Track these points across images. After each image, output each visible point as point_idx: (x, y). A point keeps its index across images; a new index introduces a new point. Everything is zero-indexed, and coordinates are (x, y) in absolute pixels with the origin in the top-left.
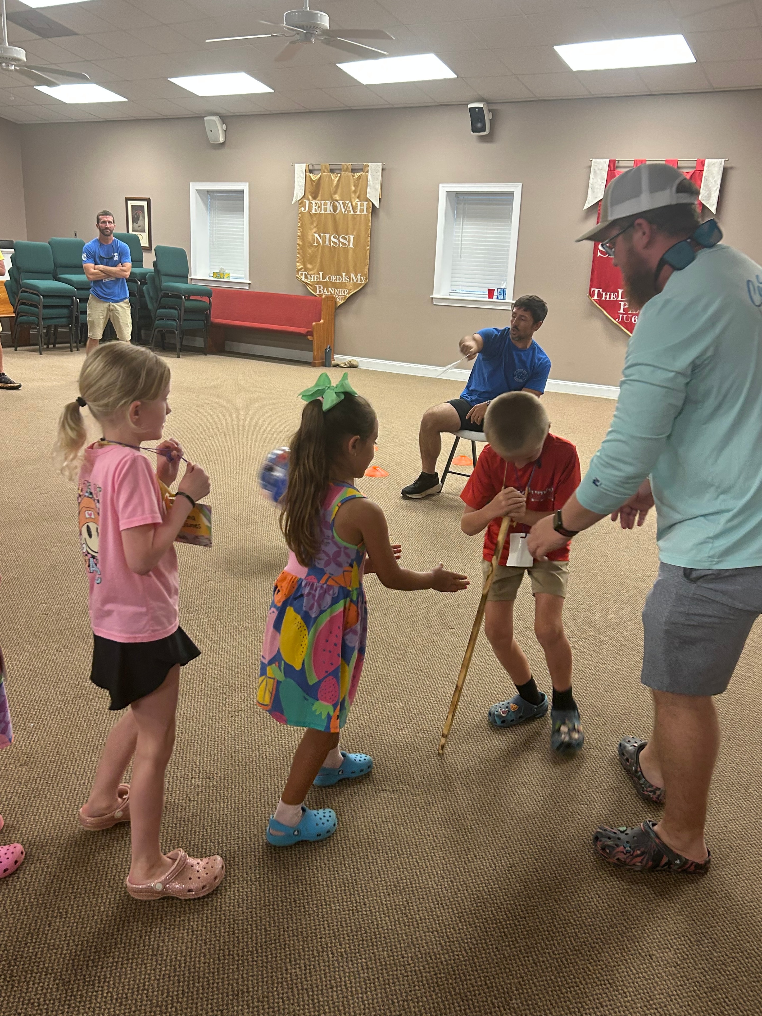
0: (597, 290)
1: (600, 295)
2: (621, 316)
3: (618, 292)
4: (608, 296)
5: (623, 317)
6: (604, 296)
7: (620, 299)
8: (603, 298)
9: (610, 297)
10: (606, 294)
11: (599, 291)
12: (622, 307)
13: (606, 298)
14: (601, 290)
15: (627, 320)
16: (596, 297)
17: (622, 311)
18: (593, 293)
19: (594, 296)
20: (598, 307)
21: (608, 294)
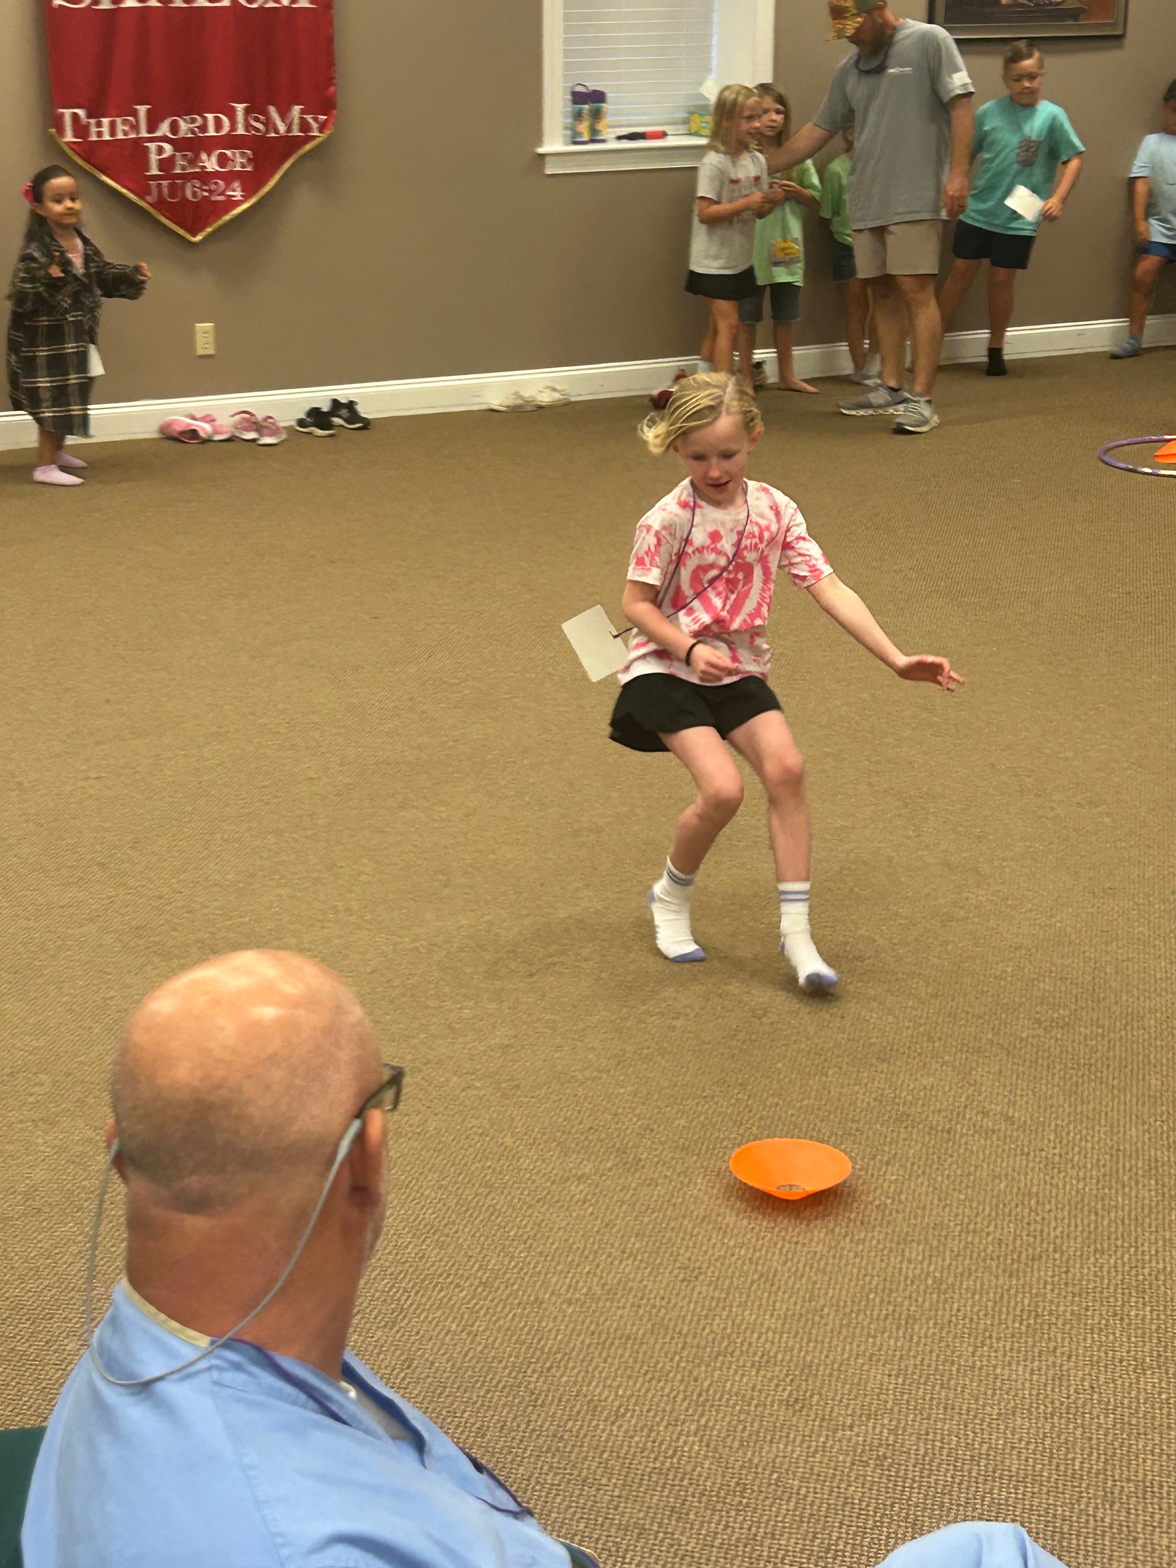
0: (67, 113)
1: (80, 129)
2: (153, 184)
3: (135, 114)
4: (106, 129)
5: (159, 187)
6: (94, 129)
7: (144, 133)
8: (94, 138)
9: (113, 131)
10: (99, 125)
11: (75, 116)
12: (154, 158)
13: (100, 134)
14: (81, 112)
15: (172, 195)
16: (69, 137)
17: (154, 171)
18: (58, 123)
19: (61, 131)
20: (87, 166)
21: (105, 121)
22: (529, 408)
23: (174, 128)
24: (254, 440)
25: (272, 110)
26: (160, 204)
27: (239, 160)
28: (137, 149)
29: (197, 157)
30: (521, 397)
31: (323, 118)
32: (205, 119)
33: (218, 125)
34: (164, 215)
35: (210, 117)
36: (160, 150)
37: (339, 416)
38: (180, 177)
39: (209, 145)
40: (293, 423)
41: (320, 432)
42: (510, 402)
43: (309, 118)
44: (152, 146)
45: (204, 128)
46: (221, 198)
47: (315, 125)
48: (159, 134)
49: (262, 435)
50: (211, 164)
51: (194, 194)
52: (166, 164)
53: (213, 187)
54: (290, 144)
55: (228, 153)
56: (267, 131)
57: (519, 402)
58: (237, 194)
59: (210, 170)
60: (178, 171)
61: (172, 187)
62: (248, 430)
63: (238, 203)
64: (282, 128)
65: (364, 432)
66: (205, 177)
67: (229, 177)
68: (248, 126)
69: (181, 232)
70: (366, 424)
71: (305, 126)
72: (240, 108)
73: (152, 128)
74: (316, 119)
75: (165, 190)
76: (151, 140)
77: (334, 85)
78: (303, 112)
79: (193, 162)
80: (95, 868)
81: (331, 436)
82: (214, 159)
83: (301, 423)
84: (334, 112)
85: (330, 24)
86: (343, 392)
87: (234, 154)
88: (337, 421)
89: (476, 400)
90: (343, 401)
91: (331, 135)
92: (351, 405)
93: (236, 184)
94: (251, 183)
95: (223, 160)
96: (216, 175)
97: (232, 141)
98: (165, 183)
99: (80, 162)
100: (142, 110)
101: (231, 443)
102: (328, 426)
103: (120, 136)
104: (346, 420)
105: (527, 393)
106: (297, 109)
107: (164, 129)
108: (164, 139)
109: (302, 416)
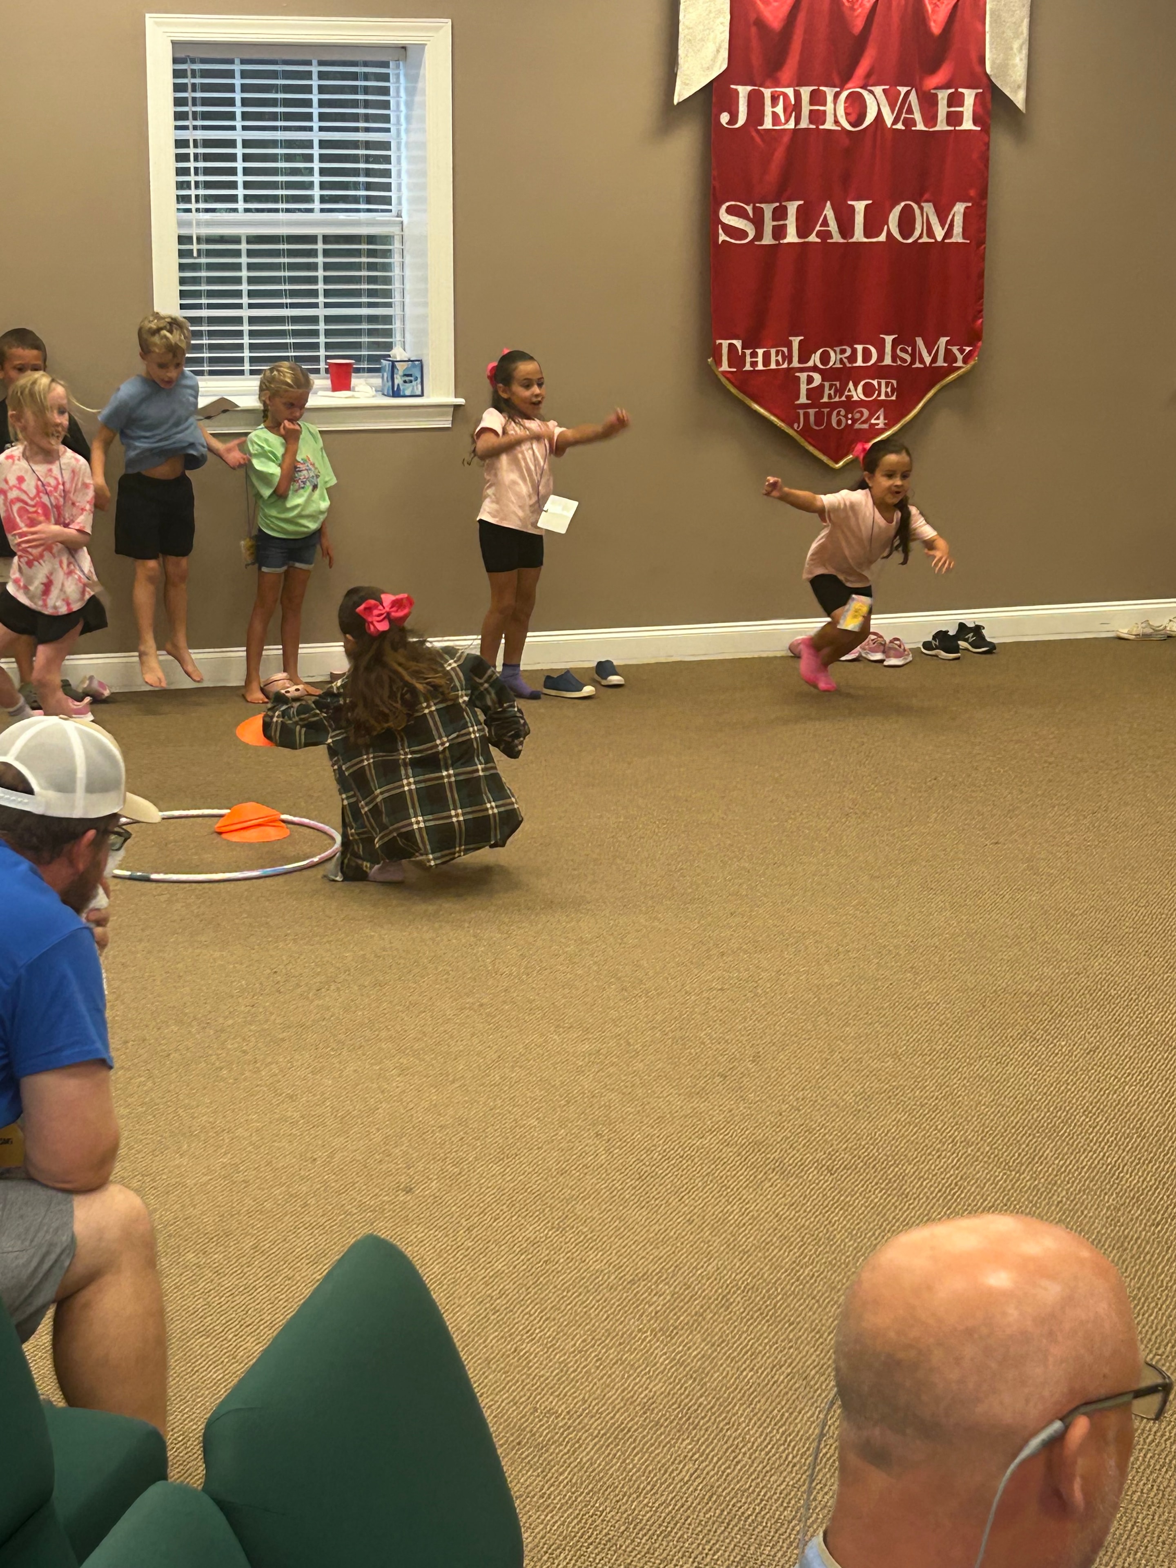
0: (725, 343)
1: (736, 359)
2: (801, 412)
3: (789, 345)
4: (760, 359)
5: (806, 415)
6: (748, 359)
7: (795, 364)
8: (748, 367)
9: (766, 362)
10: (754, 355)
11: (731, 347)
12: (803, 388)
13: (754, 364)
14: (738, 343)
15: (818, 422)
16: (725, 367)
17: (803, 400)
18: (716, 353)
19: (719, 363)
20: (740, 396)
21: (760, 352)
22: (1158, 637)
23: (825, 358)
24: (882, 661)
25: (920, 342)
26: (806, 432)
27: (884, 390)
28: (789, 379)
29: (844, 386)
30: (1151, 626)
31: (968, 349)
32: (854, 351)
33: (867, 355)
34: (810, 443)
35: (859, 348)
36: (810, 380)
37: (966, 640)
38: (826, 405)
39: (855, 375)
40: (920, 645)
41: (943, 654)
42: (1139, 630)
43: (955, 349)
44: (803, 376)
45: (853, 358)
46: (866, 426)
47: (960, 357)
48: (810, 364)
49: (888, 657)
50: (858, 394)
51: (839, 422)
52: (815, 394)
53: (857, 416)
54: (934, 375)
55: (875, 382)
56: (913, 362)
57: (1149, 631)
58: (881, 423)
59: (855, 398)
60: (825, 399)
61: (819, 416)
62: (874, 651)
63: (883, 431)
64: (928, 360)
65: (988, 656)
66: (850, 405)
67: (874, 407)
68: (894, 357)
69: (824, 458)
70: (992, 648)
71: (949, 357)
72: (889, 339)
73: (804, 358)
74: (962, 351)
75: (812, 419)
76: (802, 370)
77: (982, 317)
78: (947, 343)
79: (840, 391)
80: (718, 1080)
81: (958, 659)
82: (860, 388)
83: (927, 645)
84: (980, 344)
85: (982, 258)
86: (971, 617)
87: (879, 384)
88: (962, 644)
89: (1107, 627)
90: (971, 625)
91: (974, 367)
92: (978, 629)
93: (881, 413)
94: (894, 411)
95: (868, 390)
96: (861, 403)
97: (879, 371)
98: (812, 412)
99: (733, 390)
100: (796, 341)
101: (856, 663)
102: (956, 649)
103: (773, 366)
104: (970, 644)
105: (1156, 623)
106: (943, 340)
107: (815, 359)
108: (815, 369)
109: (929, 638)
